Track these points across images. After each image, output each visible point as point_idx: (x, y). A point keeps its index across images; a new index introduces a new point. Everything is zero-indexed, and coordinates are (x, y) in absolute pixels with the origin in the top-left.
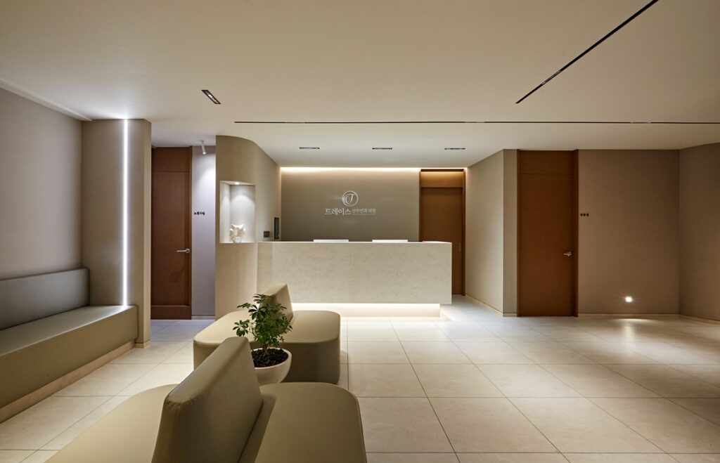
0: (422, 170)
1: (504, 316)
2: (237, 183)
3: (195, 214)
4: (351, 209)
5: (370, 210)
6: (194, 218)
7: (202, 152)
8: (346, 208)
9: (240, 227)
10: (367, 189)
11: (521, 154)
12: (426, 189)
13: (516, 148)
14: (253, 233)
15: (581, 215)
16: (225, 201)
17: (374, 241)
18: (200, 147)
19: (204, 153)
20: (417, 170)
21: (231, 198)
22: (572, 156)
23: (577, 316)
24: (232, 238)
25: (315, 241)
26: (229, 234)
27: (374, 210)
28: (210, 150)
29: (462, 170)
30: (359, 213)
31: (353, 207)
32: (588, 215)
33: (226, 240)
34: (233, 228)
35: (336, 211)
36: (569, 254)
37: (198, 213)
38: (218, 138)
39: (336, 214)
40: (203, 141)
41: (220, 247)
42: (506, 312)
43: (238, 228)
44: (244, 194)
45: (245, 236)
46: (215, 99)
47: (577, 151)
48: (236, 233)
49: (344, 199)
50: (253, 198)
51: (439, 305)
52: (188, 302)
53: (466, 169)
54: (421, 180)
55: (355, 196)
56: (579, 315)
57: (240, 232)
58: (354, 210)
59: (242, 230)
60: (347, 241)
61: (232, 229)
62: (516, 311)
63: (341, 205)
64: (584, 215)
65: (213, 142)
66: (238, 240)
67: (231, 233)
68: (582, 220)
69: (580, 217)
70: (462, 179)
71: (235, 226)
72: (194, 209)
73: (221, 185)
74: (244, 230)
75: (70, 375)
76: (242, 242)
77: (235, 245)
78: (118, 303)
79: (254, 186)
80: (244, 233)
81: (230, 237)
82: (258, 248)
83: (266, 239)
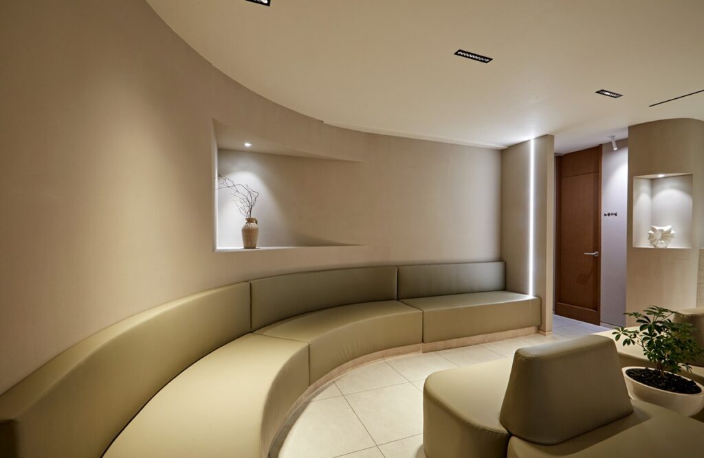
2: (661, 176)
3: (605, 215)
6: (604, 220)
7: (613, 148)
9: (666, 229)
14: (689, 235)
16: (643, 199)
18: (611, 143)
19: (615, 149)
21: (652, 195)
24: (652, 242)
26: (648, 236)
28: (621, 144)
33: (645, 244)
34: (653, 230)
37: (609, 214)
38: (631, 128)
40: (613, 137)
41: (634, 252)
43: (662, 230)
44: (673, 188)
45: (673, 240)
46: (613, 93)
48: (659, 236)
50: (690, 191)
52: (596, 306)
57: (666, 236)
59: (669, 232)
61: (651, 232)
65: (625, 135)
66: (661, 245)
67: (651, 236)
71: (657, 228)
72: (604, 210)
73: (634, 181)
74: (672, 232)
75: (489, 336)
76: (668, 247)
77: (656, 251)
78: (525, 293)
79: (692, 175)
80: (672, 236)
81: (649, 241)
82: (700, 256)
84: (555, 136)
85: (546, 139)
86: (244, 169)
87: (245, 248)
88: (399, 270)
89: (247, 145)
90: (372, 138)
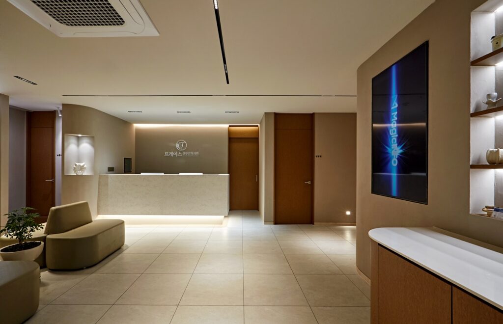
0: (230, 126)
1: (265, 224)
2: (80, 135)
4: (182, 152)
5: (195, 153)
6: (57, 159)
7: (59, 115)
8: (178, 151)
9: (82, 164)
10: (193, 139)
11: (276, 115)
12: (233, 139)
13: (274, 112)
14: (94, 168)
15: (317, 156)
16: (72, 147)
17: (181, 174)
20: (226, 126)
21: (78, 145)
22: (312, 116)
23: (313, 224)
24: (75, 172)
25: (142, 174)
26: (73, 169)
27: (198, 153)
29: (257, 126)
30: (188, 155)
31: (184, 151)
32: (321, 157)
34: (76, 165)
35: (172, 154)
36: (309, 183)
37: (60, 155)
38: (64, 105)
39: (172, 155)
40: (58, 108)
41: (65, 178)
42: (267, 221)
43: (80, 165)
44: (87, 142)
45: (86, 171)
47: (314, 113)
48: (78, 168)
49: (177, 146)
50: (93, 145)
51: (223, 216)
53: (259, 125)
54: (230, 132)
55: (184, 144)
56: (315, 223)
57: (82, 168)
58: (184, 153)
59: (83, 166)
60: (163, 174)
61: (74, 166)
62: (273, 220)
63: (175, 150)
64: (319, 156)
66: (80, 173)
67: (75, 169)
68: (317, 160)
69: (315, 157)
70: (257, 132)
72: (57, 152)
74: (85, 166)
76: (84, 174)
77: (77, 176)
79: (94, 137)
80: (85, 168)
81: (74, 171)
82: (99, 178)
83: (110, 172)
84: (10, 96)
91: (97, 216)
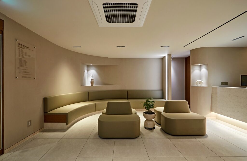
14: (208, 82)
16: (196, 72)
34: (197, 81)
43: (199, 81)
44: (204, 68)
48: (199, 83)
50: (207, 69)
57: (200, 83)
61: (196, 82)
66: (199, 85)
74: (202, 81)
77: (198, 87)
78: (165, 99)
79: (207, 64)
80: (202, 83)
81: (196, 85)
82: (212, 89)
83: (222, 85)
84: (172, 54)
85: (169, 55)
86: (92, 69)
87: (91, 85)
88: (128, 92)
89: (91, 65)
90: (121, 60)
91: (210, 112)
